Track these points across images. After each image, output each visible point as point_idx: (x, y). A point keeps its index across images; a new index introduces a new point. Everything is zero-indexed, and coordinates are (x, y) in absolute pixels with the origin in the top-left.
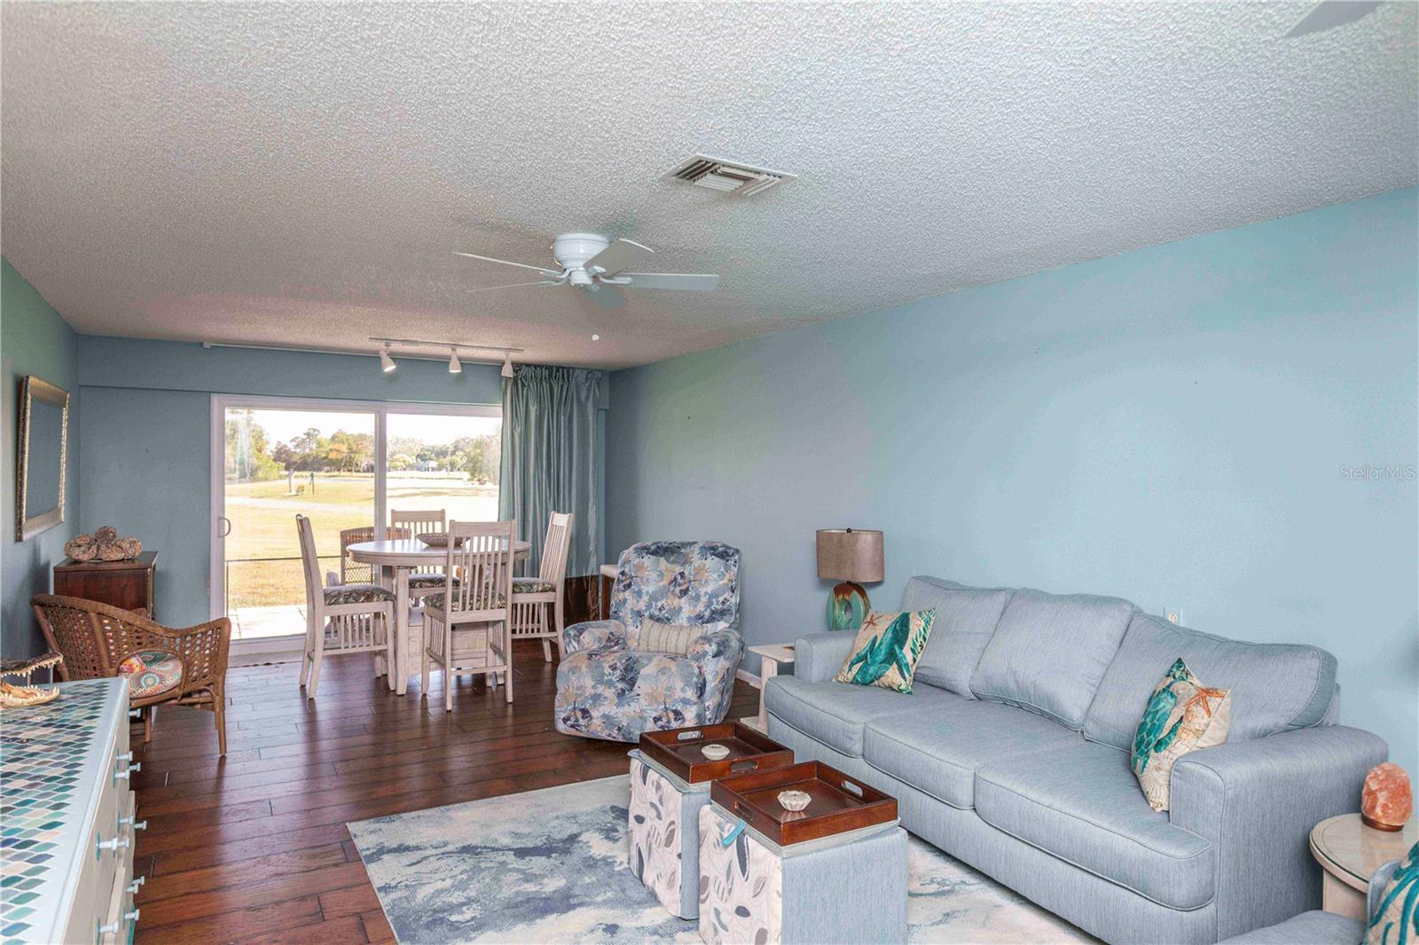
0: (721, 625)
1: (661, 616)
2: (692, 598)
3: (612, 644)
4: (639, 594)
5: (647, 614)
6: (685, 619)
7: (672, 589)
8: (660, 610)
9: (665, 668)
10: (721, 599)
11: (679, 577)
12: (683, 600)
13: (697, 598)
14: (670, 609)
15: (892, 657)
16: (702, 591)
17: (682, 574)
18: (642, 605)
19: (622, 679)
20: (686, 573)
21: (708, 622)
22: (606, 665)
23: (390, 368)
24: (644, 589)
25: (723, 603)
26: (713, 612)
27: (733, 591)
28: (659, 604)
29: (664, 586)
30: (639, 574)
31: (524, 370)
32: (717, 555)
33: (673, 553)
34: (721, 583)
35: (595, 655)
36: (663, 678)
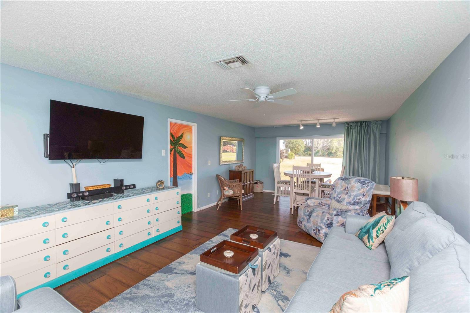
0: (357, 207)
1: (339, 200)
2: (349, 196)
3: (321, 205)
4: (335, 192)
5: (336, 199)
6: (345, 202)
7: (344, 192)
8: (340, 198)
9: (318, 215)
10: (358, 198)
11: (346, 188)
12: (346, 196)
13: (350, 196)
14: (342, 198)
15: (368, 232)
16: (352, 194)
17: (347, 187)
18: (335, 196)
19: (308, 215)
20: (349, 187)
21: (352, 205)
22: (307, 210)
23: (302, 128)
24: (337, 190)
25: (359, 199)
26: (355, 202)
27: (364, 196)
28: (340, 196)
29: (342, 191)
30: (337, 186)
31: (351, 124)
32: (359, 182)
33: (347, 180)
34: (359, 192)
35: (307, 206)
36: (316, 218)
